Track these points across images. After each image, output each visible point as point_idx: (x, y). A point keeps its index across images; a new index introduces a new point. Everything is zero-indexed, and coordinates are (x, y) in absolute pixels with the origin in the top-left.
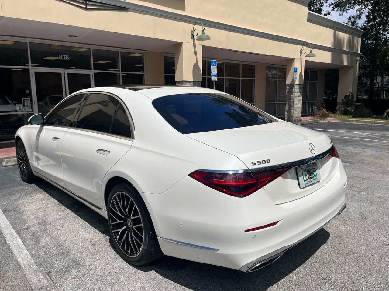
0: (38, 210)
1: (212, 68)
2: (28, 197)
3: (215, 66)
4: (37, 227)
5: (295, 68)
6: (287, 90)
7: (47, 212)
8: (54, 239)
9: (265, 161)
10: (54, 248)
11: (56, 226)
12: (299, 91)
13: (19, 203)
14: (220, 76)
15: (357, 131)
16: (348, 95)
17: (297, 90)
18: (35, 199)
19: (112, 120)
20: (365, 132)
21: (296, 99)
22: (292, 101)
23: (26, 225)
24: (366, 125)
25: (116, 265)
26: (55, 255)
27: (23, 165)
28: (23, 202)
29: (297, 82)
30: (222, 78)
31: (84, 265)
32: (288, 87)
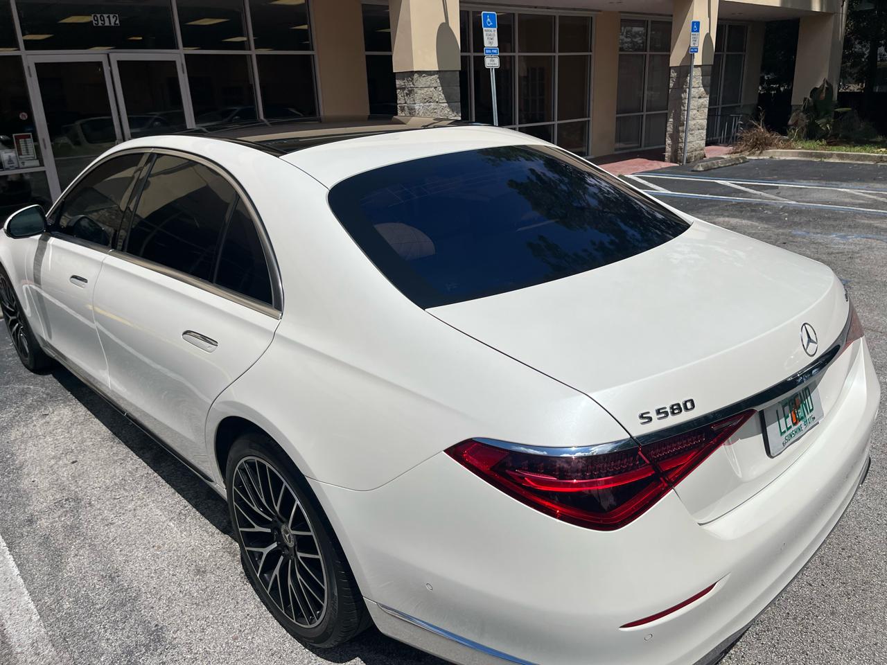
0: (60, 458)
1: (485, 33)
2: (34, 418)
3: (492, 29)
4: (56, 515)
5: (693, 22)
6: (671, 82)
7: (83, 466)
8: (99, 554)
9: (678, 405)
10: (98, 587)
11: (103, 512)
12: (703, 83)
13: (12, 438)
14: (505, 52)
15: (844, 184)
16: (818, 87)
17: (696, 78)
18: (52, 423)
19: (228, 216)
20: (865, 187)
21: (694, 103)
22: (685, 110)
23: (29, 510)
24: (862, 164)
25: (259, 641)
26: (100, 609)
27: (18, 328)
28: (23, 434)
29: (698, 60)
30: (511, 57)
31: (175, 642)
32: (673, 74)
